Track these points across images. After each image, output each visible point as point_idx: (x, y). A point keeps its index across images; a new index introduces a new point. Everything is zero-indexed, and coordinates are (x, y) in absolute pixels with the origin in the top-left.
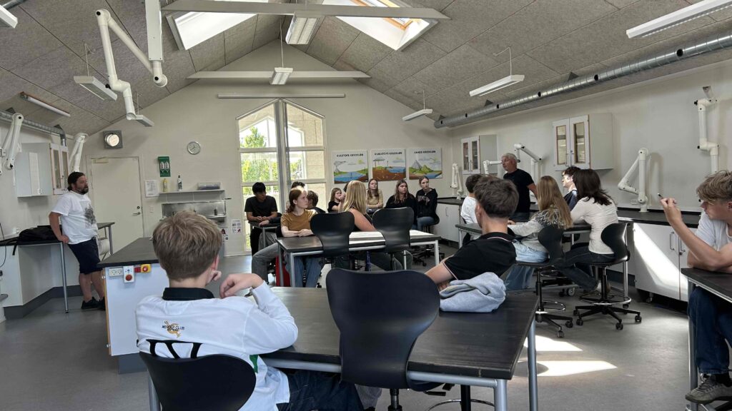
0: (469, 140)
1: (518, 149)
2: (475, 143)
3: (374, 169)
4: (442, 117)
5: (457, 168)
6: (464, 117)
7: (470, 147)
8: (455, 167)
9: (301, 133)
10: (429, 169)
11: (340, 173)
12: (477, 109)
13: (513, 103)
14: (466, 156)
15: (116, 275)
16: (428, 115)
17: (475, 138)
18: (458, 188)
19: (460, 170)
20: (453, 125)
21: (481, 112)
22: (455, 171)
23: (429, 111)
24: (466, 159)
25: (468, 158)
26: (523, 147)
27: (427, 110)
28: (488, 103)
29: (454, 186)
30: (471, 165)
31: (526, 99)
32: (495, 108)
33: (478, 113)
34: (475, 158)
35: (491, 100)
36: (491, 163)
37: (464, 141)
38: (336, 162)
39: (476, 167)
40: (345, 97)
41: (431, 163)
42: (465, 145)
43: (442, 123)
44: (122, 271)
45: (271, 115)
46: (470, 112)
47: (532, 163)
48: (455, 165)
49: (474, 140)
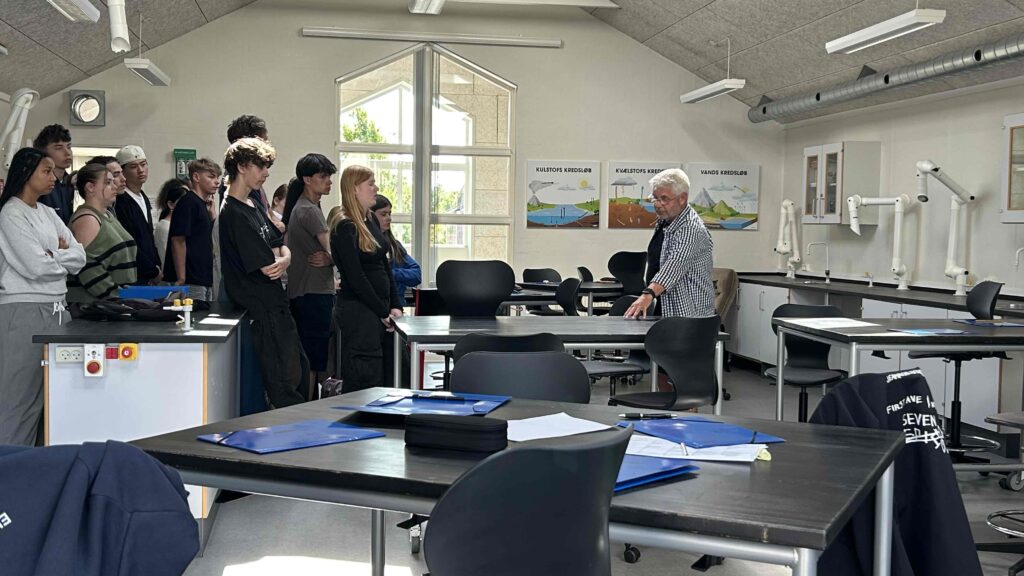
0: (821, 152)
1: (925, 173)
2: (832, 158)
3: (612, 201)
4: (766, 100)
5: (791, 211)
6: (813, 100)
7: (822, 164)
8: (787, 208)
9: (468, 122)
10: (730, 209)
11: (541, 205)
12: (839, 85)
13: (921, 72)
14: (813, 185)
15: (69, 360)
16: (735, 94)
17: (834, 147)
18: (791, 253)
19: (797, 215)
20: (787, 118)
21: (851, 90)
22: (787, 215)
23: (737, 84)
24: (811, 191)
25: (815, 189)
26: (936, 170)
27: (734, 81)
28: (867, 72)
29: (782, 247)
30: (821, 205)
31: (948, 65)
32: (881, 82)
33: (844, 92)
34: (831, 191)
35: (872, 65)
36: (865, 201)
37: (809, 152)
38: (535, 182)
39: (831, 209)
40: (561, 46)
41: (735, 198)
42: (813, 160)
43: (764, 111)
44: (82, 354)
45: (408, 81)
46: (828, 91)
47: (954, 205)
48: (787, 203)
49: (833, 151)
